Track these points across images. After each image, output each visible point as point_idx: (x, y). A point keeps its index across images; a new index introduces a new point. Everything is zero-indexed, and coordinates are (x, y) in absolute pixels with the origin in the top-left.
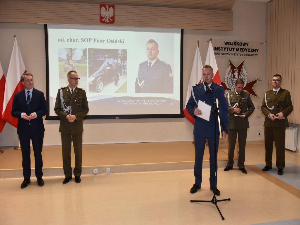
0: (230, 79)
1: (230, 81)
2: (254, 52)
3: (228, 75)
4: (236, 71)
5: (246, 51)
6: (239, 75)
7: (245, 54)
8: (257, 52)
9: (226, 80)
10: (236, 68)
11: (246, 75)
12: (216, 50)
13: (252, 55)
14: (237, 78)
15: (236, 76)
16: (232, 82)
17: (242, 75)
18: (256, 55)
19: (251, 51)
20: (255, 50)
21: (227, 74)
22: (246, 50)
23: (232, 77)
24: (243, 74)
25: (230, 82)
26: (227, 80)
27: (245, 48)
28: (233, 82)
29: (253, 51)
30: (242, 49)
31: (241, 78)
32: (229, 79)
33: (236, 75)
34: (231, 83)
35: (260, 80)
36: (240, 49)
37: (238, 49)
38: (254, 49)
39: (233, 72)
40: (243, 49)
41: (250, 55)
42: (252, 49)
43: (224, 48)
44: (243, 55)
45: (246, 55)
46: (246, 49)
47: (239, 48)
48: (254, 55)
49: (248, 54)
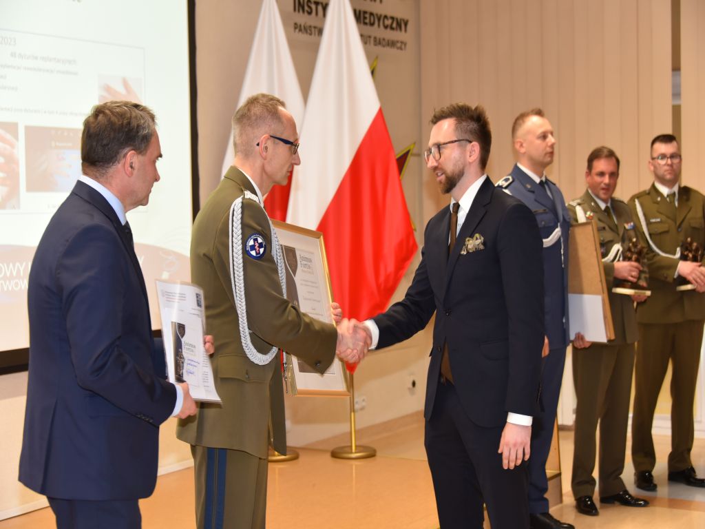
2: (397, 29)
5: (379, 25)
7: (375, 39)
8: (406, 31)
12: (299, 11)
13: (392, 44)
18: (403, 46)
19: (392, 28)
20: (399, 25)
22: (379, 20)
27: (375, 11)
29: (394, 25)
30: (367, 16)
36: (365, 12)
37: (358, 13)
38: (397, 19)
40: (371, 14)
41: (388, 44)
42: (393, 18)
43: (322, 4)
44: (372, 39)
45: (380, 43)
46: (377, 15)
47: (360, 11)
48: (399, 45)
49: (384, 39)
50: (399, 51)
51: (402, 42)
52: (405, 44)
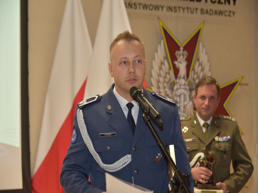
0: (166, 80)
1: (166, 84)
2: (225, 3)
3: (160, 68)
4: (182, 57)
5: (206, 2)
6: (188, 67)
7: (202, 10)
8: (234, 4)
9: (154, 82)
10: (182, 49)
11: (207, 68)
13: (221, 13)
14: (184, 78)
15: (183, 71)
16: (172, 89)
17: (197, 68)
18: (232, 14)
19: (220, 3)
20: (228, 0)
21: (156, 65)
23: (172, 72)
24: (200, 64)
25: (165, 88)
26: (158, 82)
28: (175, 88)
29: (223, 1)
31: (196, 76)
32: (161, 80)
33: (182, 66)
34: (169, 92)
35: (242, 82)
39: (174, 58)
41: (216, 13)
44: (199, 11)
45: (207, 12)
48: (227, 13)
49: (211, 10)
50: (228, 18)
51: (230, 12)
52: (234, 14)
